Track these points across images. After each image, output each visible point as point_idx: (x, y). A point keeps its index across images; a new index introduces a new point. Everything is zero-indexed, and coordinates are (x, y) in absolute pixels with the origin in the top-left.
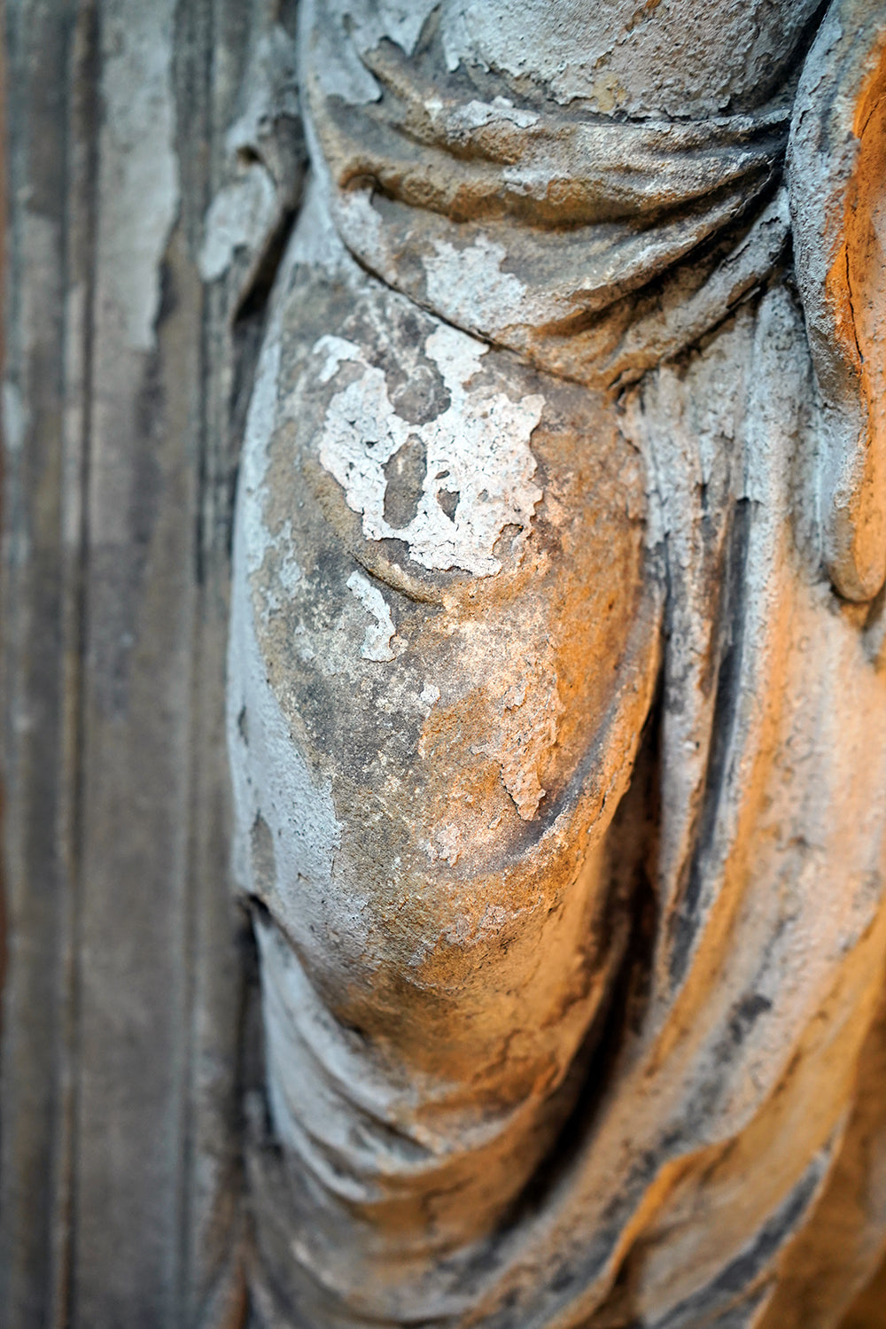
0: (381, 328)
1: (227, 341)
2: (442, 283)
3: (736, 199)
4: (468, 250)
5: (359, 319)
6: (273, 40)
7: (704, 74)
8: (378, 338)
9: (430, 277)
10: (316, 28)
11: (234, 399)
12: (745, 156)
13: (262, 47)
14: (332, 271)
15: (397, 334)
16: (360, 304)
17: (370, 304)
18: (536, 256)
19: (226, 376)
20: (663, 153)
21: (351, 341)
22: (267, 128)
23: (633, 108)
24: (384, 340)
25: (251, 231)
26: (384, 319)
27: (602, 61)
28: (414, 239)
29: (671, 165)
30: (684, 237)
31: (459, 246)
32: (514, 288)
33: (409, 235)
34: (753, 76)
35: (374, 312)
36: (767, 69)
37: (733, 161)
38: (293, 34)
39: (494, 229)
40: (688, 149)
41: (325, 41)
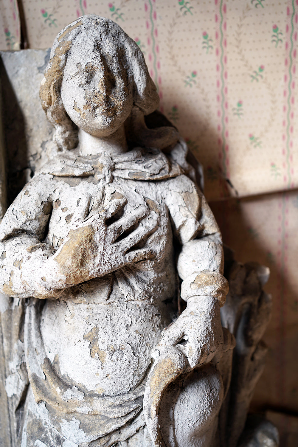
0: (51, 439)
1: (14, 416)
2: (65, 430)
3: (134, 413)
4: (71, 422)
5: (45, 435)
6: (18, 344)
7: (122, 386)
8: (50, 442)
9: (62, 428)
10: (28, 348)
11: (18, 430)
12: (134, 405)
13: (15, 346)
14: (38, 418)
15: (55, 441)
16: (45, 430)
17: (48, 431)
18: (88, 423)
19: (15, 424)
20: (115, 407)
21: (44, 442)
22: (19, 368)
23: (107, 393)
24: (52, 442)
25: (17, 391)
26: (52, 436)
27: (97, 385)
28: (57, 418)
29: (116, 410)
30: (123, 422)
31: (68, 421)
32: (82, 434)
33: (56, 417)
34: (135, 384)
35: (49, 433)
36: (138, 381)
37: (131, 407)
38: (23, 342)
39: (76, 416)
40: (121, 405)
41: (31, 353)
